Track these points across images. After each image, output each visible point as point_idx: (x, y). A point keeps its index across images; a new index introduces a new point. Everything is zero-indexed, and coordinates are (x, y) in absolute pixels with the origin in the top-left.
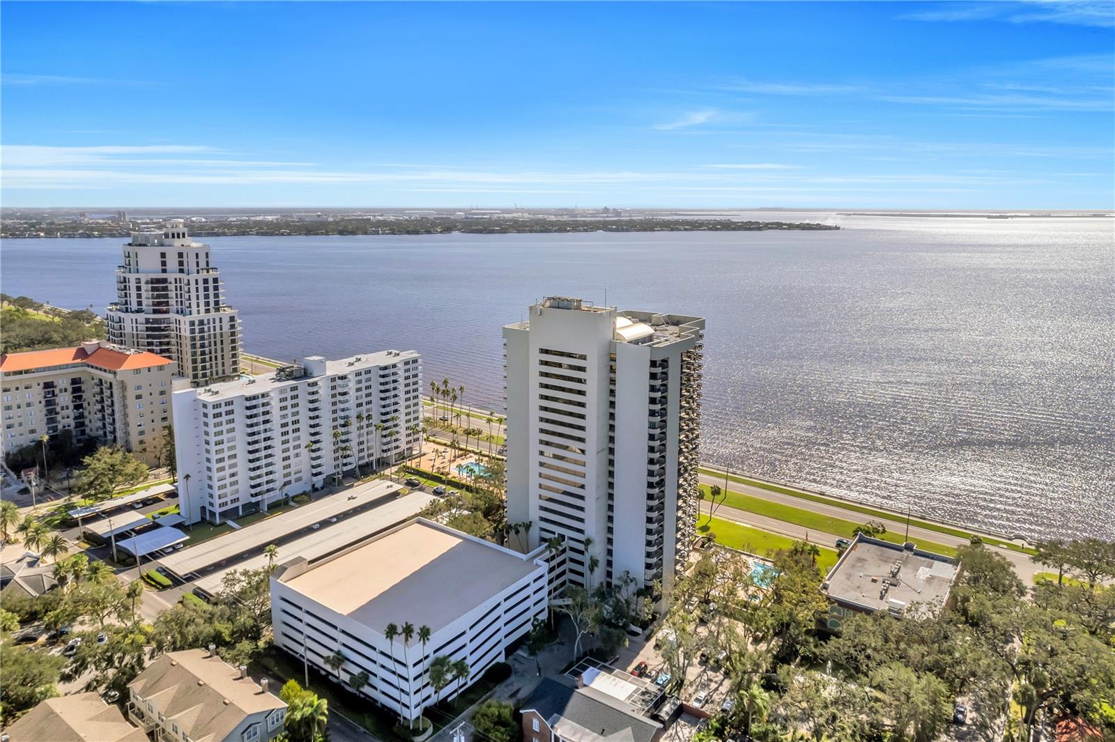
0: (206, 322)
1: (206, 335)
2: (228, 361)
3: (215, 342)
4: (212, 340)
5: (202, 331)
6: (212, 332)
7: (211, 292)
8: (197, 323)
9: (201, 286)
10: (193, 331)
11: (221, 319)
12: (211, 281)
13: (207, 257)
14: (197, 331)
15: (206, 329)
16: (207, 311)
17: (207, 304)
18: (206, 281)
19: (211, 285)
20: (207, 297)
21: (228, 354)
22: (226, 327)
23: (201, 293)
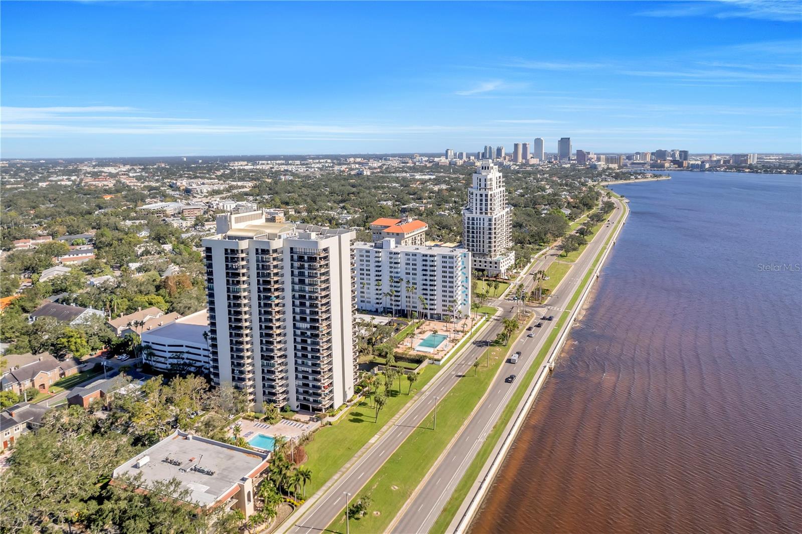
0: (475, 219)
1: (475, 226)
2: (487, 245)
3: (480, 232)
4: (478, 230)
5: (473, 224)
6: (478, 226)
7: (484, 202)
8: (471, 219)
9: (479, 198)
10: (468, 223)
11: (484, 219)
12: (484, 196)
13: (485, 181)
14: (471, 223)
15: (475, 223)
16: (481, 213)
17: (481, 209)
18: (481, 195)
19: (484, 198)
20: (481, 204)
21: (487, 241)
22: (486, 224)
23: (478, 202)
